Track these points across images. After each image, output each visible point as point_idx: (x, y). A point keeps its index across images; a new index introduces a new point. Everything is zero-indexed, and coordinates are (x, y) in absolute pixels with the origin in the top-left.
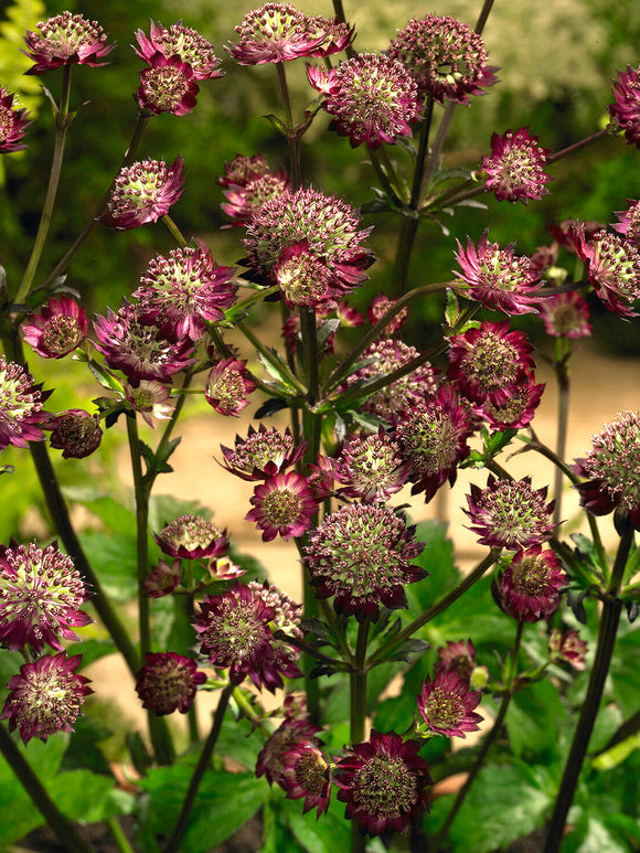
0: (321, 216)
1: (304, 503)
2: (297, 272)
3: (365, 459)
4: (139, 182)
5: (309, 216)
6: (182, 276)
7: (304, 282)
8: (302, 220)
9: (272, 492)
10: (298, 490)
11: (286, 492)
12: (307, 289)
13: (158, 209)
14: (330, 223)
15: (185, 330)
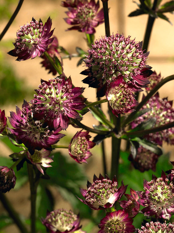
0: (125, 51)
1: (127, 225)
2: (118, 95)
3: (156, 194)
4: (29, 35)
5: (119, 52)
6: (56, 96)
7: (122, 101)
8: (116, 55)
9: (110, 220)
10: (123, 218)
11: (117, 220)
12: (124, 104)
13: (39, 48)
14: (130, 55)
15: (58, 122)
